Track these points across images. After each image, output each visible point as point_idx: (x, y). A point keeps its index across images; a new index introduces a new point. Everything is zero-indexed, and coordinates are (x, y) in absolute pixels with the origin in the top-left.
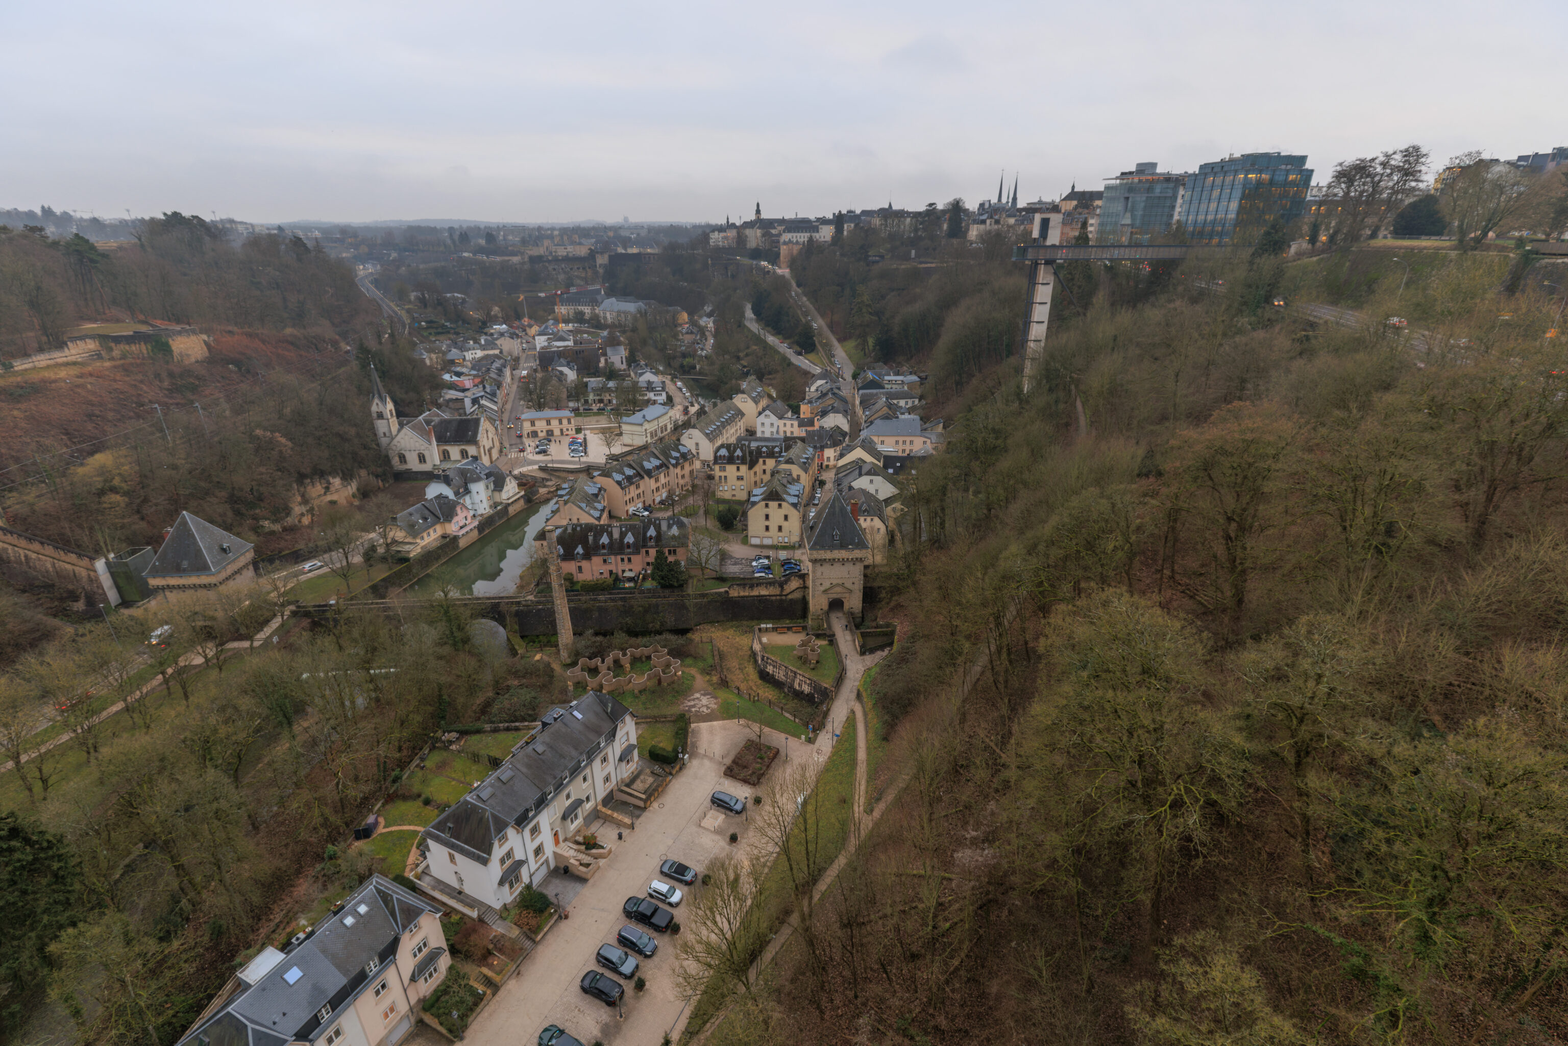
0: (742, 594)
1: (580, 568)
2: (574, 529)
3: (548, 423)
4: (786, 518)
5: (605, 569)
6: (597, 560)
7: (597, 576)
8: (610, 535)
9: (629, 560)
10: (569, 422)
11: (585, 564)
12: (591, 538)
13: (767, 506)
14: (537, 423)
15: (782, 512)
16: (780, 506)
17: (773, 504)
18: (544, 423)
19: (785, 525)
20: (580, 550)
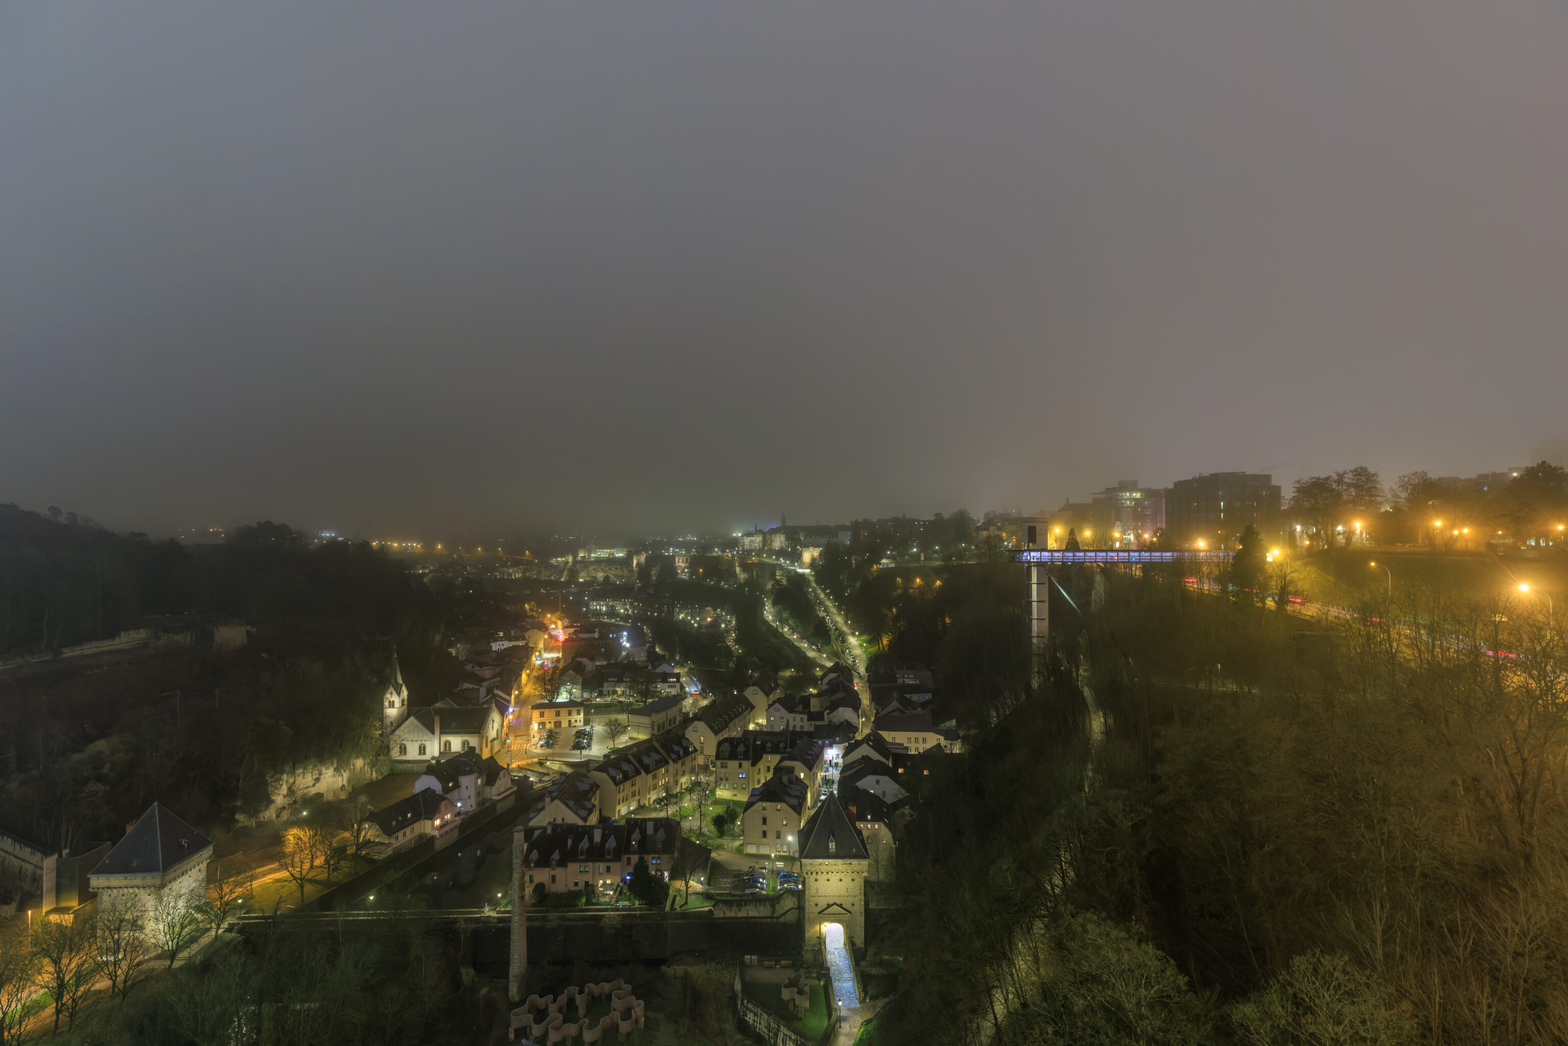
0: (728, 914)
1: (554, 878)
2: (555, 831)
3: (558, 714)
4: (785, 822)
5: (581, 879)
6: (573, 867)
7: (571, 887)
8: (591, 838)
9: (608, 869)
10: (578, 713)
12: (570, 842)
13: (764, 807)
14: (546, 714)
15: (781, 815)
16: (779, 807)
17: (771, 806)
18: (553, 714)
19: (784, 830)
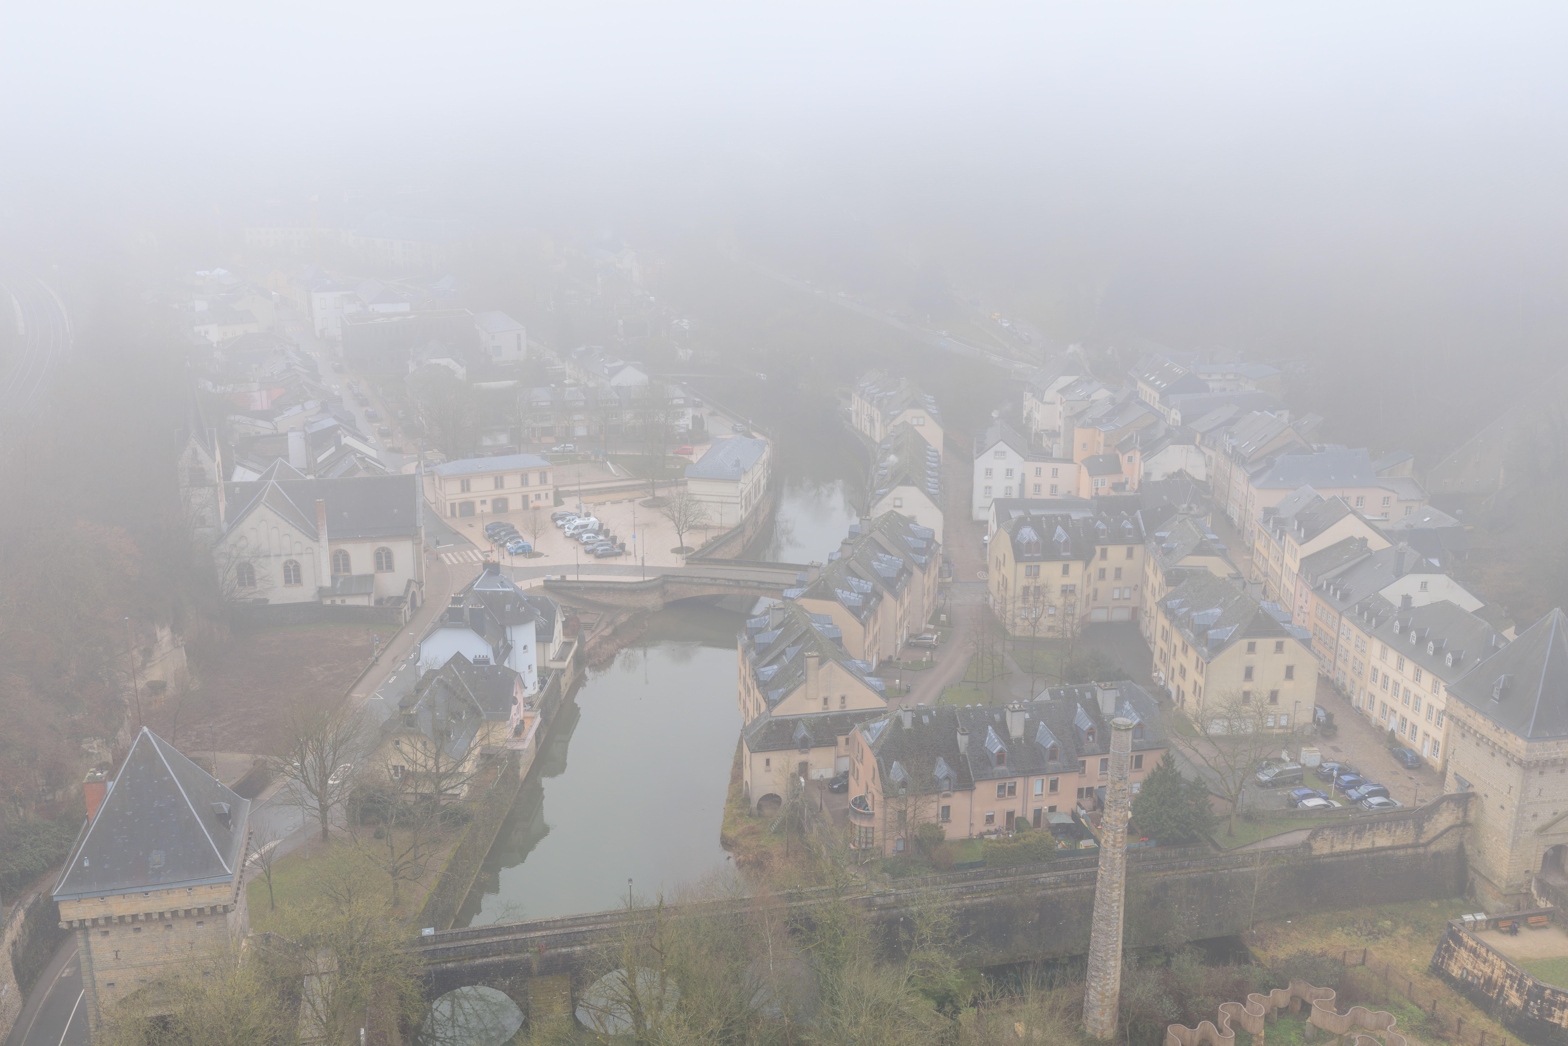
0: (1339, 848)
1: (946, 810)
2: (916, 721)
3: (499, 483)
4: (1289, 673)
5: (1000, 808)
6: (985, 790)
7: (980, 827)
8: (1002, 730)
9: (1054, 786)
10: (543, 480)
11: (958, 802)
12: (962, 740)
13: (1251, 648)
14: (475, 484)
15: (1282, 661)
16: (1279, 647)
17: (1265, 644)
18: (490, 483)
19: (1287, 688)
20: (942, 769)
